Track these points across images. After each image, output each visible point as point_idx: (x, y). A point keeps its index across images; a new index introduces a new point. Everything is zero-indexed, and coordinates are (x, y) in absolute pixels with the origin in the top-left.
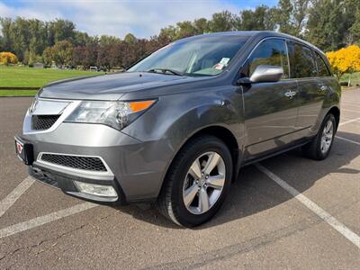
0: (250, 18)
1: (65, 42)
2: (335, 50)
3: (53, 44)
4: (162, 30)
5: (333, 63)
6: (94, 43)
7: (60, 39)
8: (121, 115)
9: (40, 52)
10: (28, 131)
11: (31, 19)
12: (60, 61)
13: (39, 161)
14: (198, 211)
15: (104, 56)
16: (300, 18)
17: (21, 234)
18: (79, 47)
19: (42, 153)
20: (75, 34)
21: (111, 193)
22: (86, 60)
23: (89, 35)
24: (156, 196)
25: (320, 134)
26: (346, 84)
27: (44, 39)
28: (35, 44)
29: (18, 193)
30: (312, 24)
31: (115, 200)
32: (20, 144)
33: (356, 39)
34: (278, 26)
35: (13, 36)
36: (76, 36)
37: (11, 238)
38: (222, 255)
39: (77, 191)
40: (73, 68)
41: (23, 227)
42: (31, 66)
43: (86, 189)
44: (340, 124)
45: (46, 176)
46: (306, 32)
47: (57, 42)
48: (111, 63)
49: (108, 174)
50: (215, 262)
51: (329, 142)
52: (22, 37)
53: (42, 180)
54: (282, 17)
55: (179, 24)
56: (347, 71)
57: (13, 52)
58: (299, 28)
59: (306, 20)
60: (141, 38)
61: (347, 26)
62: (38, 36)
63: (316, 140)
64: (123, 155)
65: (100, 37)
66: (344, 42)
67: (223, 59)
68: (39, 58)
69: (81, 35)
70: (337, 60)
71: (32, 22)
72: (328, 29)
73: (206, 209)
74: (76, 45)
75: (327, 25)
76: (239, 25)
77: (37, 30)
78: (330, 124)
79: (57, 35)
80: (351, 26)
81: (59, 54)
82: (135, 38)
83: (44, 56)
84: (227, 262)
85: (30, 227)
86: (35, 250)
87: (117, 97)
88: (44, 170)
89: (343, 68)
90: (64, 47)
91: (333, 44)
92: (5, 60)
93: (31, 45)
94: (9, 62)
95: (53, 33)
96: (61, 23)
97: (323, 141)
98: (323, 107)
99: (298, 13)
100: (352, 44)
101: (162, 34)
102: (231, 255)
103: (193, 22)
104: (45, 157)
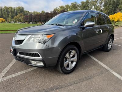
0: (84, 4)
1: (21, 14)
2: (113, 14)
5: (112, 19)
6: (31, 14)
9: (13, 17)
12: (20, 21)
14: (69, 69)
15: (34, 18)
16: (101, 4)
17: (13, 78)
18: (26, 16)
21: (42, 64)
22: (28, 20)
24: (56, 64)
25: (108, 43)
26: (117, 26)
27: (14, 13)
28: (11, 15)
29: (11, 65)
30: (105, 5)
31: (43, 66)
33: (120, 10)
34: (94, 6)
35: (3, 13)
36: (25, 12)
37: (10, 79)
38: (77, 82)
39: (31, 63)
40: (24, 23)
41: (13, 76)
42: (10, 23)
43: (34, 63)
44: (114, 40)
46: (103, 8)
47: (18, 14)
48: (37, 21)
49: (41, 58)
50: (74, 84)
51: (111, 46)
52: (6, 13)
53: (19, 60)
54: (95, 3)
55: (60, 7)
57: (3, 18)
58: (101, 7)
59: (103, 4)
60: (47, 12)
62: (12, 12)
63: (106, 45)
64: (44, 52)
65: (33, 12)
66: (116, 11)
67: (75, 20)
68: (12, 20)
69: (26, 11)
70: (114, 18)
72: (111, 7)
73: (71, 68)
75: (110, 5)
76: (80, 6)
77: (11, 10)
78: (111, 40)
79: (18, 12)
80: (118, 6)
81: (19, 18)
82: (45, 12)
83: (14, 19)
84: (78, 84)
85: (16, 76)
86: (18, 82)
88: (19, 57)
89: (116, 20)
90: (21, 16)
91: (112, 12)
92: (1, 21)
93: (9, 15)
94: (2, 22)
96: (19, 8)
97: (109, 45)
98: (109, 34)
99: (100, 2)
100: (119, 12)
101: (54, 10)
102: (79, 82)
103: (64, 6)
104: (20, 53)
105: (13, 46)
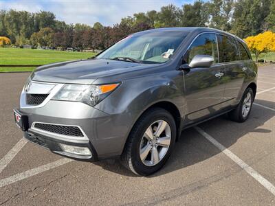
0: (190, 10)
1: (47, 29)
2: (255, 35)
3: (38, 30)
4: (123, 19)
5: (253, 45)
6: (70, 29)
7: (44, 26)
8: (94, 95)
9: (28, 36)
10: (24, 106)
11: (21, 11)
12: (44, 44)
13: (33, 128)
14: (151, 163)
15: (78, 39)
16: (228, 10)
17: (20, 182)
18: (58, 33)
19: (35, 123)
20: (55, 22)
21: (87, 152)
22: (64, 43)
23: (66, 24)
24: (120, 154)
25: (242, 103)
26: (262, 61)
27: (31, 26)
28: (25, 30)
29: (16, 150)
30: (237, 15)
31: (90, 157)
32: (18, 115)
33: (270, 27)
34: (211, 16)
35: (7, 24)
36: (56, 24)
37: (13, 185)
38: (168, 196)
39: (62, 150)
40: (54, 48)
41: (21, 177)
42: (22, 47)
43: (68, 150)
44: (257, 94)
45: (38, 139)
46: (232, 21)
47: (41, 28)
48: (83, 45)
49: (85, 139)
50: (163, 202)
51: (248, 109)
52: (14, 25)
53: (35, 142)
54: (214, 9)
56: (263, 51)
57: (8, 37)
58: (227, 18)
59: (232, 12)
60: (107, 26)
61: (263, 17)
62: (27, 24)
63: (239, 107)
64: (95, 125)
65: (74, 25)
66: (261, 29)
67: (169, 50)
68: (28, 41)
69: (60, 23)
70: (256, 43)
71: (22, 13)
72: (249, 19)
73: (157, 162)
74: (56, 31)
75: (248, 16)
77: (26, 19)
78: (249, 95)
79: (41, 23)
80: (266, 16)
81: (43, 38)
82: (101, 26)
83: (31, 39)
84: (172, 202)
85: (26, 177)
86: (31, 195)
87: (91, 81)
88: (36, 134)
89: (260, 48)
90: (47, 33)
91: (253, 31)
92: (1, 43)
93: (21, 31)
94: (4, 45)
95: (38, 22)
96: (44, 14)
97: (244, 108)
98: (244, 82)
99: (227, 6)
100: (267, 30)
101: (122, 23)
102: (175, 197)
103: (146, 13)
104: (37, 126)
105: (21, 107)
